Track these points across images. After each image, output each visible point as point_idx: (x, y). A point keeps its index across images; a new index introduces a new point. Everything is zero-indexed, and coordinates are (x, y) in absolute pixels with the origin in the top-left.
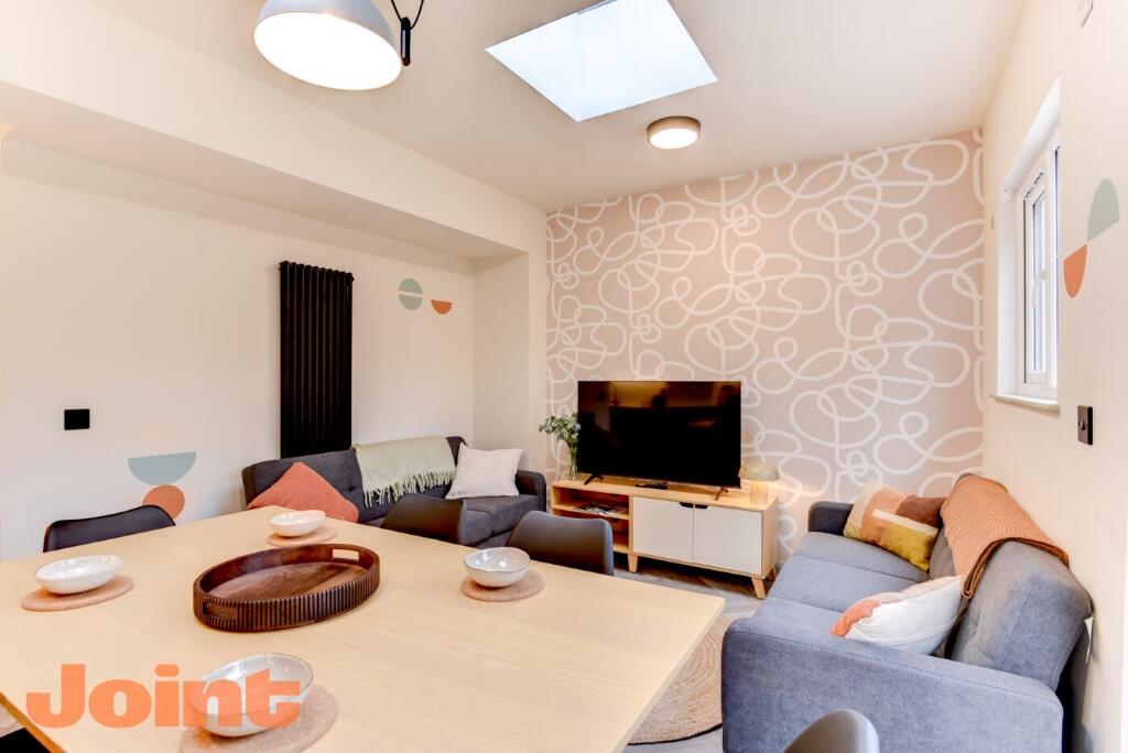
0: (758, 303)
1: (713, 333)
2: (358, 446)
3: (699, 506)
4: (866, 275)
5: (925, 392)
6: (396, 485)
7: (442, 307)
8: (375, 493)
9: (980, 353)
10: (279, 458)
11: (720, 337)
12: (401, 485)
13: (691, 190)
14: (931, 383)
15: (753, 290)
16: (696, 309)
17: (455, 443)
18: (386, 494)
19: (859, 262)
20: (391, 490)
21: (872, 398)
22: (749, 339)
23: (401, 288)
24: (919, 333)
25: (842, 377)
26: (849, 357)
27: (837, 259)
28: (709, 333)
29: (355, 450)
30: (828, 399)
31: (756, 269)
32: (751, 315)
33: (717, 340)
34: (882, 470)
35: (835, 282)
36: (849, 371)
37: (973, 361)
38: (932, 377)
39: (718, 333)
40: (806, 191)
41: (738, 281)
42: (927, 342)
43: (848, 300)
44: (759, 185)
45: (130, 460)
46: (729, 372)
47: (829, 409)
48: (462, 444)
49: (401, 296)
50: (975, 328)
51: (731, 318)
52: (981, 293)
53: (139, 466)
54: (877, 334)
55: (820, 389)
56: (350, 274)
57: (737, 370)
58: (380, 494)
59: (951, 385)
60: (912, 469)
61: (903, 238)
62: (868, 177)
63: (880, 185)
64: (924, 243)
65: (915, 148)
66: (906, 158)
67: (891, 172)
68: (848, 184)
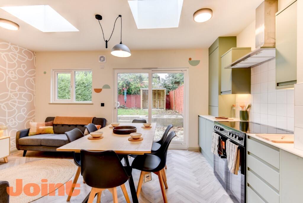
4: (14, 75)
5: (26, 103)
9: (35, 95)
19: (12, 71)
21: (15, 105)
24: (25, 91)
25: (8, 100)
26: (10, 95)
27: (7, 69)
30: (5, 106)
34: (17, 122)
35: (7, 75)
36: (10, 98)
37: (34, 97)
38: (27, 100)
42: (26, 92)
43: (10, 80)
46: (8, 117)
47: (5, 108)
50: (34, 90)
52: (35, 84)
54: (17, 90)
55: (2, 103)
57: (11, 117)
59: (31, 101)
60: (24, 120)
61: (22, 69)
62: (15, 51)
63: (17, 54)
64: (26, 71)
65: (25, 50)
66: (23, 51)
67: (20, 52)
68: (10, 50)
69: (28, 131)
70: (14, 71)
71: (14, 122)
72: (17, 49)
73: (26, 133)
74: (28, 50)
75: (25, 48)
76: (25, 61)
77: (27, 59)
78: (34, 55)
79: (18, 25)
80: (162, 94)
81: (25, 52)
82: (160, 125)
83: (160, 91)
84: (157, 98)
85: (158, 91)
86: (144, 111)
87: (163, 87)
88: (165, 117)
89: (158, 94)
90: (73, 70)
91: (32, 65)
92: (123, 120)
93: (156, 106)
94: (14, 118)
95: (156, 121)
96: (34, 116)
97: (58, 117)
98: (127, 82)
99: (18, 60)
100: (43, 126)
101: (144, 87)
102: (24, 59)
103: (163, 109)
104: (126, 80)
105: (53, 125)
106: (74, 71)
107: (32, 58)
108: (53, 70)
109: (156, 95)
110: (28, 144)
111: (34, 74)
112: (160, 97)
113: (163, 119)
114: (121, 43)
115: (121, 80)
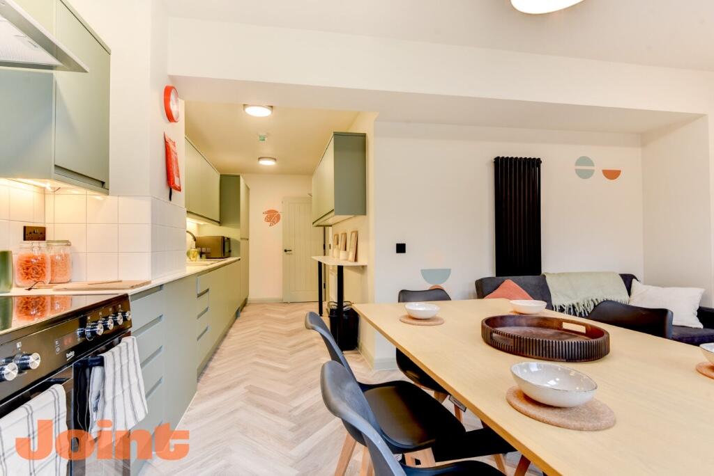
2: (547, 273)
6: (578, 304)
7: (612, 175)
8: (561, 307)
10: (495, 276)
12: (581, 304)
17: (628, 279)
18: (570, 309)
20: (574, 307)
23: (577, 164)
29: (545, 276)
45: (422, 270)
48: (634, 280)
49: (576, 170)
53: (426, 274)
56: (539, 159)
58: (565, 308)
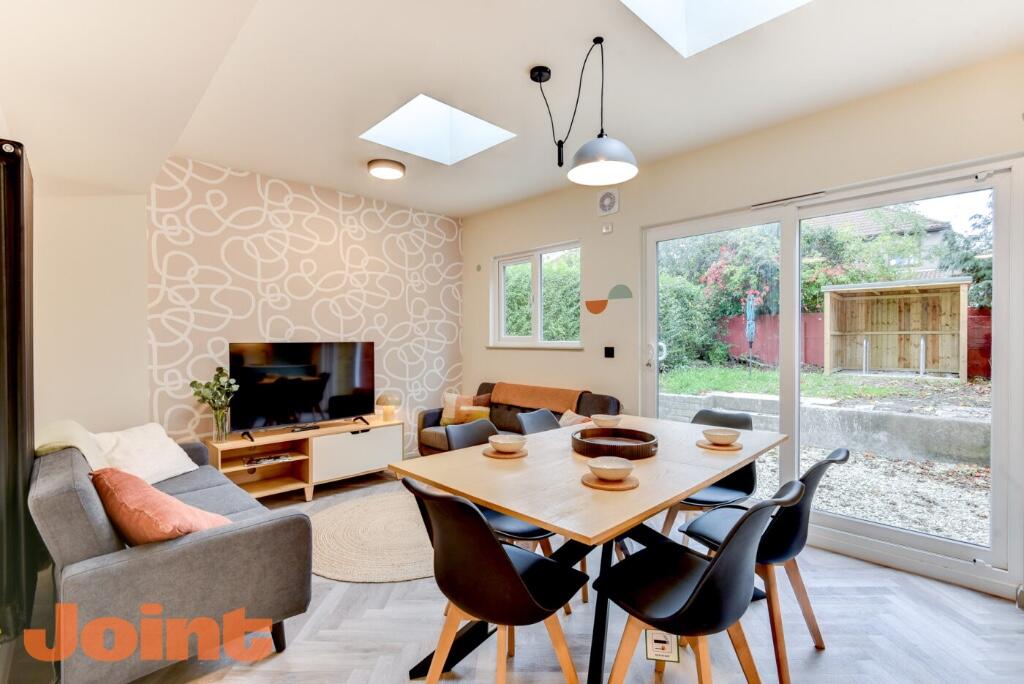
0: (365, 288)
1: (334, 306)
3: (363, 431)
4: (419, 280)
5: (444, 346)
9: (461, 327)
11: (339, 308)
13: (316, 193)
14: (445, 342)
15: (361, 278)
16: (321, 286)
19: (417, 273)
22: (359, 313)
27: (406, 269)
28: (331, 306)
31: (364, 264)
32: (359, 296)
33: (337, 312)
34: (426, 390)
37: (459, 330)
38: (446, 339)
39: (337, 305)
40: (392, 222)
41: (351, 270)
42: (443, 320)
44: (364, 208)
46: (347, 336)
50: (460, 315)
51: (347, 296)
52: (461, 298)
57: (351, 334)
59: (453, 342)
61: (434, 264)
62: (420, 226)
63: (425, 232)
64: (442, 268)
65: (439, 218)
66: (436, 222)
67: (430, 227)
68: (412, 226)
69: (440, 413)
70: (420, 271)
71: (420, 389)
72: (423, 219)
73: (437, 418)
74: (447, 216)
75: (440, 214)
76: (440, 246)
77: (444, 239)
78: (459, 227)
79: (401, 166)
80: (945, 306)
81: (442, 223)
82: (911, 448)
83: (937, 290)
84: (914, 325)
85: (923, 291)
86: (837, 379)
87: (958, 272)
88: (946, 413)
89: (925, 306)
90: (536, 250)
91: (455, 254)
92: (731, 409)
93: (914, 363)
94: (421, 380)
95: (885, 429)
96: (460, 379)
97: (501, 385)
98: (762, 267)
99: (426, 246)
100: (469, 404)
101: (844, 278)
102: (439, 241)
103: (951, 379)
104: (758, 259)
105: (490, 404)
106: (539, 253)
107: (453, 236)
108: (495, 258)
109: (909, 310)
110: (434, 446)
111: (459, 275)
112: (934, 319)
113: (930, 424)
114: (600, 136)
115: (737, 262)
